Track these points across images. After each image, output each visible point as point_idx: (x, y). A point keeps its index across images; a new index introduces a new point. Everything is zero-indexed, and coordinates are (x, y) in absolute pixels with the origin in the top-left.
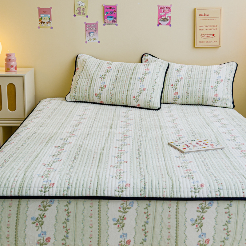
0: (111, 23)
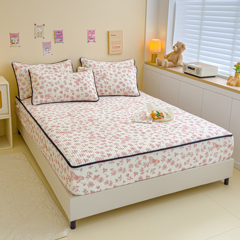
0: (59, 41)
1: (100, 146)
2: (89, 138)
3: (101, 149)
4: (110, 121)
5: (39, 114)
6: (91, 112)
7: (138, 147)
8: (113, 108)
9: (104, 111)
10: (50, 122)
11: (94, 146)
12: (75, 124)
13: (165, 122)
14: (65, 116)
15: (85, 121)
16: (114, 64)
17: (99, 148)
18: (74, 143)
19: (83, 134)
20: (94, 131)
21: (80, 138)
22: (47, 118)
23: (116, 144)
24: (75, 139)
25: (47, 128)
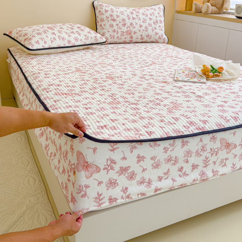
1: (130, 118)
2: (110, 103)
3: (132, 124)
4: (139, 79)
5: (32, 68)
6: (109, 67)
7: (200, 121)
8: (141, 63)
9: (128, 67)
10: (47, 78)
11: (119, 117)
12: (86, 82)
13: (228, 82)
14: (71, 71)
15: (101, 78)
16: (137, 10)
17: (128, 121)
18: (84, 111)
19: (99, 97)
20: (117, 92)
21: (94, 104)
22: (43, 73)
23: (159, 114)
24: (86, 105)
25: (40, 87)
